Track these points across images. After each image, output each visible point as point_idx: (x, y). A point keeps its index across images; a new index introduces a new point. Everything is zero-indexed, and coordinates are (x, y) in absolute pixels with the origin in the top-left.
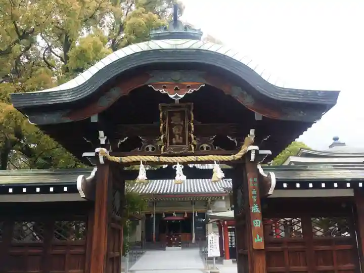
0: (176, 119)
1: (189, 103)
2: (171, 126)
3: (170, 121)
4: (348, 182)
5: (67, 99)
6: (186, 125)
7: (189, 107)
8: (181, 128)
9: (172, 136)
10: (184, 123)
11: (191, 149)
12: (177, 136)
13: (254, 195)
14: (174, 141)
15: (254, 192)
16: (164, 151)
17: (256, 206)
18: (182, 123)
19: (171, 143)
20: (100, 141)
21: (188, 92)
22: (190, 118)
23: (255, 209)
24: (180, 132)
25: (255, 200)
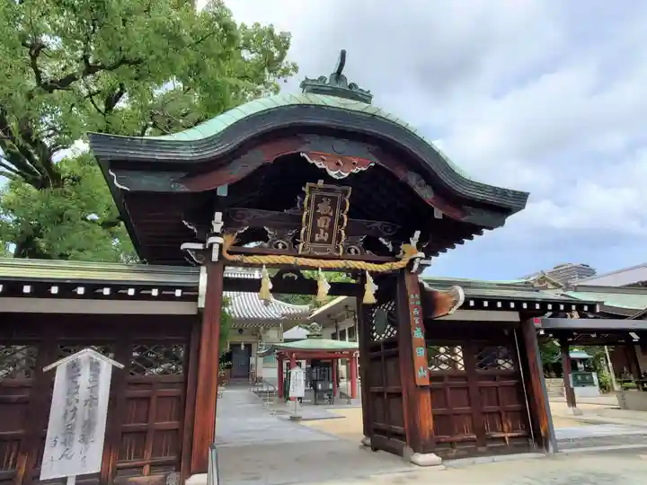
0: (324, 208)
1: (346, 187)
2: (316, 216)
3: (316, 208)
4: (538, 302)
5: (187, 155)
6: (337, 216)
7: (345, 193)
8: (329, 220)
9: (315, 230)
10: (334, 214)
11: (338, 250)
12: (322, 231)
13: (416, 316)
14: (317, 239)
15: (416, 312)
16: (303, 250)
17: (419, 330)
18: (331, 214)
19: (312, 240)
20: (212, 227)
21: (354, 171)
22: (343, 208)
23: (418, 334)
24: (327, 226)
25: (417, 322)
